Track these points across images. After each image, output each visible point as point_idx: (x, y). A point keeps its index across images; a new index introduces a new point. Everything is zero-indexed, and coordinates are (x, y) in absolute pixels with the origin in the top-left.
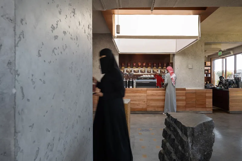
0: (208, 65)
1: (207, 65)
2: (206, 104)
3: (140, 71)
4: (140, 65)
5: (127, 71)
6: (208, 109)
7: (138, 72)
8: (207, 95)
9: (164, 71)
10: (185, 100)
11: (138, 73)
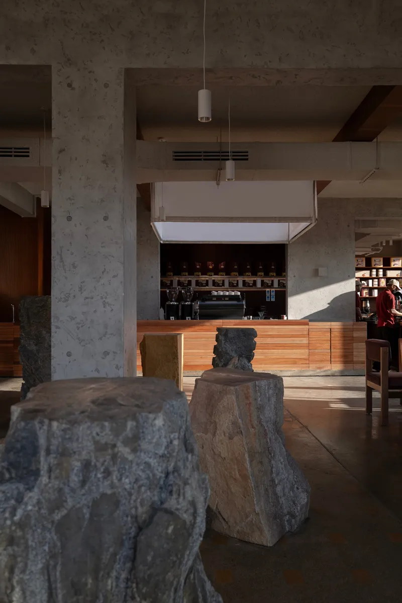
0: (395, 266)
1: (392, 266)
2: (354, 353)
3: (210, 283)
4: (211, 267)
5: (179, 283)
6: (358, 366)
7: (207, 284)
8: (356, 334)
9: (270, 283)
10: (308, 346)
11: (207, 287)
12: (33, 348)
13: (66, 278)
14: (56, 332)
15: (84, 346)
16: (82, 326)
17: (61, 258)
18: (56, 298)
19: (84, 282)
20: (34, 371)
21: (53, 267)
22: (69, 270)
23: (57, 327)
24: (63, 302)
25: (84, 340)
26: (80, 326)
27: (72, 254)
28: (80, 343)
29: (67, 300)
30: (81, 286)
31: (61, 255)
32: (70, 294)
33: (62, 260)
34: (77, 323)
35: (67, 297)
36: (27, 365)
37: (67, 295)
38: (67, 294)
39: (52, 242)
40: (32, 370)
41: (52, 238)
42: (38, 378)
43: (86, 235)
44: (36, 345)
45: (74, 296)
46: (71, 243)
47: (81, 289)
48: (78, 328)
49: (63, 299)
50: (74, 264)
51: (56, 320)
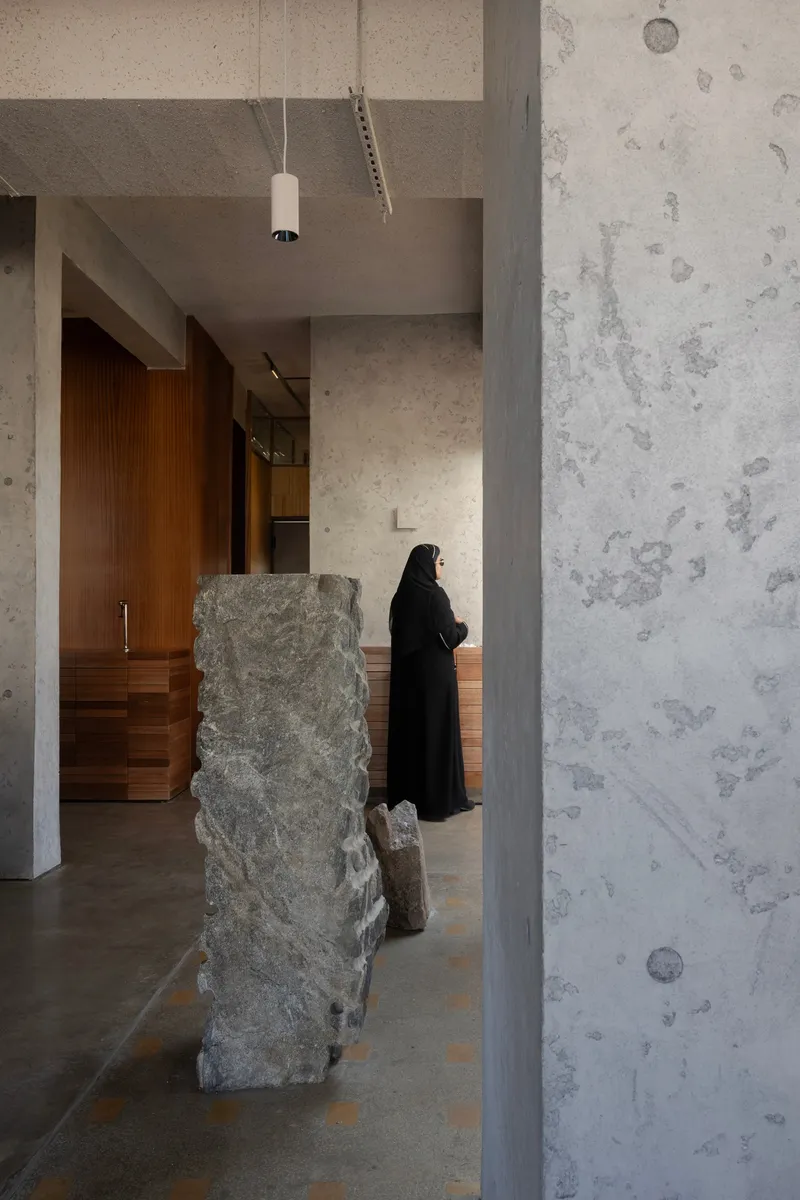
12: (251, 780)
13: (644, 441)
14: (573, 813)
15: (769, 907)
16: (752, 773)
17: (610, 302)
18: (577, 576)
19: (763, 465)
20: (253, 870)
21: (549, 364)
22: (666, 387)
23: (586, 779)
24: (624, 604)
25: (761, 870)
26: (739, 769)
27: (683, 274)
28: (740, 889)
29: (644, 593)
30: (746, 492)
31: (606, 282)
32: (667, 549)
33: (611, 318)
34: (723, 752)
35: (646, 568)
36: (226, 848)
37: (646, 557)
38: (647, 547)
39: (550, 195)
40: (245, 869)
41: (549, 168)
42: (268, 902)
43: (773, 146)
44: (264, 769)
45: (700, 567)
46: (672, 200)
47: (741, 515)
48: (726, 786)
49: (618, 589)
50: (696, 341)
51: (573, 731)
